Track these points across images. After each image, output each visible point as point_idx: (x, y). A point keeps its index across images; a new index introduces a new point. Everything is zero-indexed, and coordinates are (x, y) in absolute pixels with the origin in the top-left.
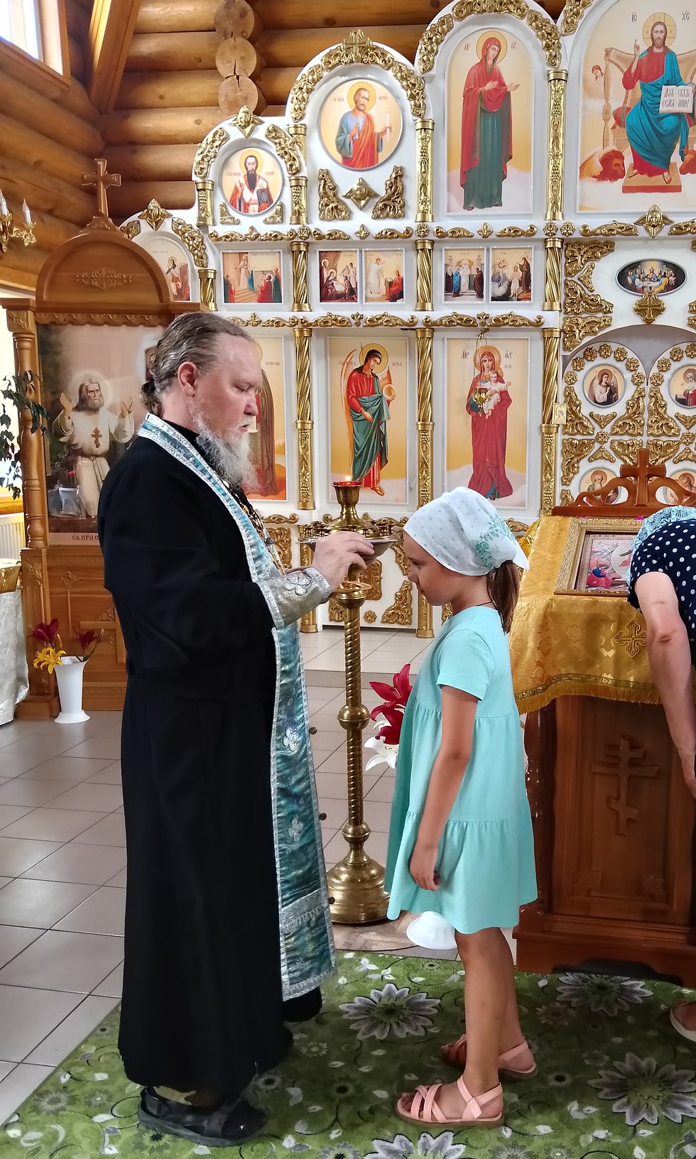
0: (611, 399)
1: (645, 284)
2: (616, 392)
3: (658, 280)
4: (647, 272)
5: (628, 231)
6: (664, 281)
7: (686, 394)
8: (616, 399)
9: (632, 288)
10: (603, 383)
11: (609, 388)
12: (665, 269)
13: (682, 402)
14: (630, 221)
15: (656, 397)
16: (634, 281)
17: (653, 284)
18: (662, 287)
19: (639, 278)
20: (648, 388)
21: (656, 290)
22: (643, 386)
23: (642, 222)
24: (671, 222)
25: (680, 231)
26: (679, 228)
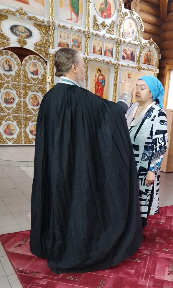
0: (10, 69)
1: (20, 33)
2: (12, 67)
3: (24, 33)
4: (20, 30)
5: (13, 14)
6: (26, 34)
7: (34, 71)
8: (12, 70)
9: (15, 34)
10: (7, 64)
11: (9, 66)
12: (26, 30)
13: (33, 73)
14: (14, 10)
15: (24, 71)
16: (16, 32)
17: (22, 34)
18: (25, 36)
19: (18, 31)
20: (22, 68)
21: (24, 36)
22: (20, 67)
23: (17, 11)
24: (27, 15)
25: (30, 18)
26: (30, 17)
